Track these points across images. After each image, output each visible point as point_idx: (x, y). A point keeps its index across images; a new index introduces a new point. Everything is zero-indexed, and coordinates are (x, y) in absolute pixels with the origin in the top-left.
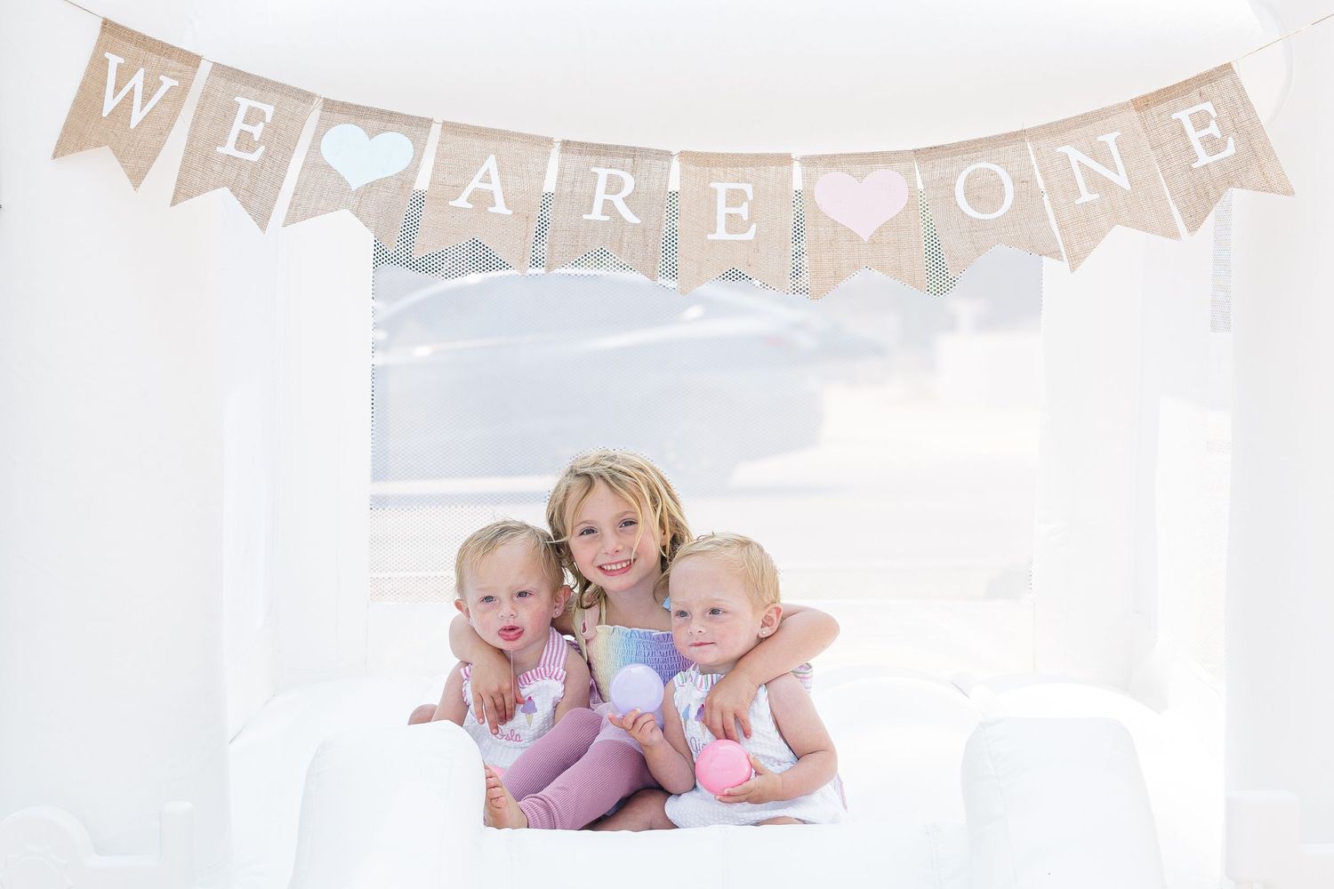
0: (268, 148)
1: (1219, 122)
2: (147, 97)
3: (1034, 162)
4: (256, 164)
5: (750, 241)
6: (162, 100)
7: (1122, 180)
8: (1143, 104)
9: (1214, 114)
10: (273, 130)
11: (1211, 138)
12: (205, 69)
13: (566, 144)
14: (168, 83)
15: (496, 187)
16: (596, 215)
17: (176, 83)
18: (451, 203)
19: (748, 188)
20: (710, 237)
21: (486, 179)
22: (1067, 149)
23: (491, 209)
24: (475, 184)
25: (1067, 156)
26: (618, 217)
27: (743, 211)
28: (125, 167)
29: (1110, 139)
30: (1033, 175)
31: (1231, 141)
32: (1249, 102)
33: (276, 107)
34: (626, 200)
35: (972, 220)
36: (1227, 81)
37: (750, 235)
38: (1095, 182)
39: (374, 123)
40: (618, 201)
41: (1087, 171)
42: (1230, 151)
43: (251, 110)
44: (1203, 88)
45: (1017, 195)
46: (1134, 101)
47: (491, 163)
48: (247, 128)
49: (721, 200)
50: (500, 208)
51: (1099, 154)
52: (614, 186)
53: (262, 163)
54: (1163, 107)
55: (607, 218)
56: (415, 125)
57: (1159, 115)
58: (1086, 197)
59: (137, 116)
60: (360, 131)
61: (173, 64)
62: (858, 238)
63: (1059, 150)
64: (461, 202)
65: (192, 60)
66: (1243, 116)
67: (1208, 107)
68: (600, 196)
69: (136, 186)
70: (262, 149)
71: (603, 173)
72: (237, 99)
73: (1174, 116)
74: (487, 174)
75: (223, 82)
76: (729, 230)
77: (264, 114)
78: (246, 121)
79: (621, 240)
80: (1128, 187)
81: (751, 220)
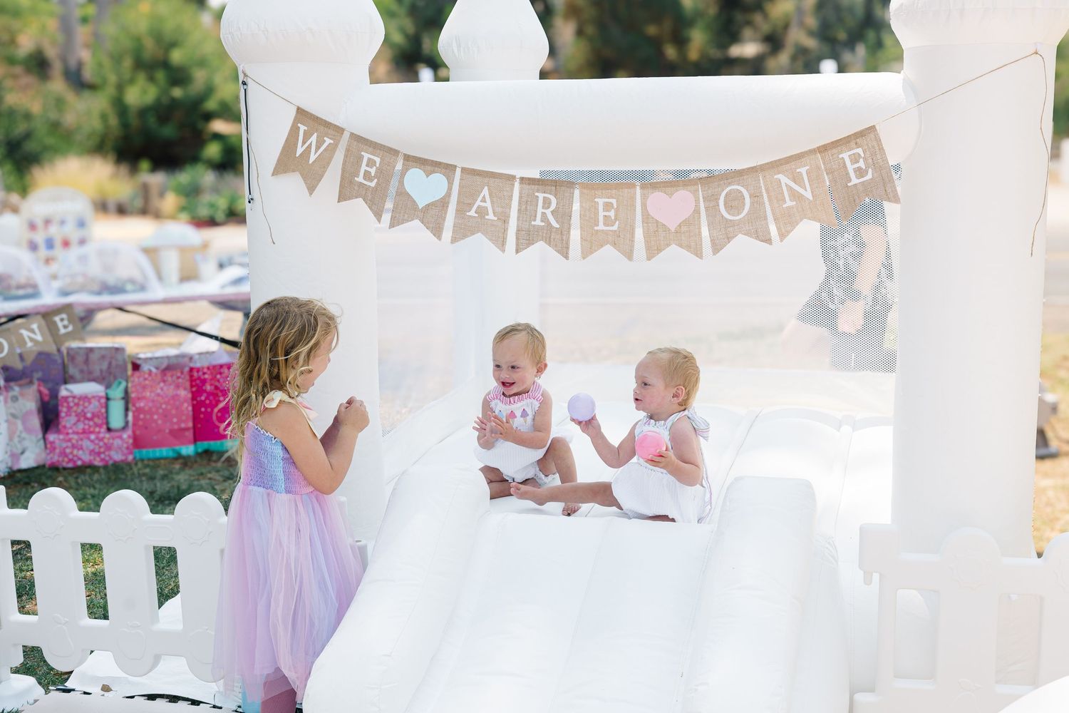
0: (378, 180)
1: (865, 159)
2: (318, 148)
3: (762, 185)
4: (373, 188)
5: (615, 231)
6: (325, 150)
7: (808, 195)
8: (823, 149)
9: (863, 156)
10: (379, 171)
11: (859, 169)
12: (346, 136)
13: (522, 179)
14: (328, 141)
15: (488, 204)
16: (538, 222)
17: (332, 142)
18: (467, 214)
19: (614, 201)
20: (596, 228)
21: (484, 200)
22: (780, 176)
23: (487, 217)
24: (478, 203)
25: (780, 180)
26: (549, 224)
27: (612, 214)
28: (306, 183)
29: (803, 170)
30: (761, 192)
31: (870, 171)
32: (883, 148)
33: (381, 158)
34: (552, 212)
35: (727, 220)
36: (872, 136)
37: (615, 228)
38: (795, 196)
39: (429, 168)
40: (548, 212)
41: (790, 189)
42: (869, 176)
43: (369, 159)
44: (858, 140)
45: (752, 204)
46: (818, 148)
47: (486, 191)
48: (368, 169)
49: (601, 208)
50: (491, 216)
51: (797, 179)
52: (547, 203)
53: (376, 187)
54: (835, 151)
55: (543, 224)
56: (448, 169)
57: (832, 155)
58: (789, 203)
59: (313, 158)
60: (421, 172)
61: (331, 132)
62: (669, 230)
63: (776, 177)
64: (472, 213)
65: (340, 130)
66: (879, 156)
67: (860, 151)
68: (540, 210)
69: (311, 194)
70: (376, 180)
71: (541, 196)
72: (362, 153)
73: (841, 156)
74: (484, 197)
75: (355, 143)
76: (605, 224)
77: (375, 162)
78: (367, 165)
79: (550, 237)
80: (811, 198)
81: (616, 219)
